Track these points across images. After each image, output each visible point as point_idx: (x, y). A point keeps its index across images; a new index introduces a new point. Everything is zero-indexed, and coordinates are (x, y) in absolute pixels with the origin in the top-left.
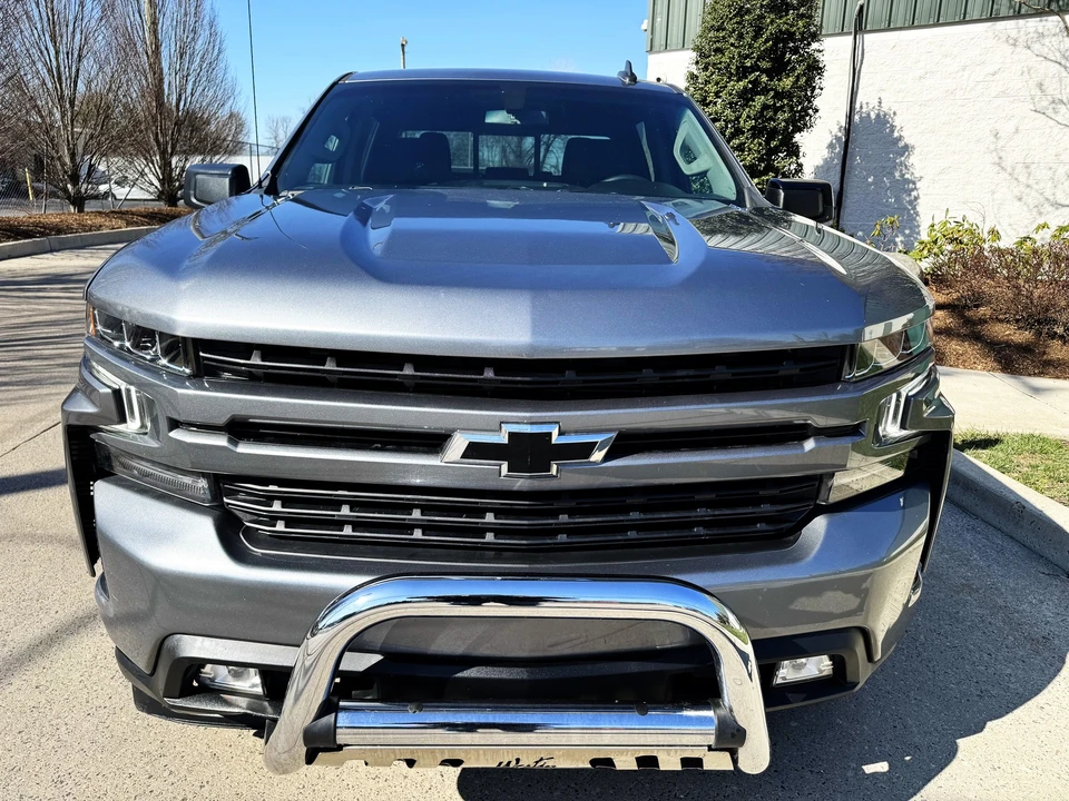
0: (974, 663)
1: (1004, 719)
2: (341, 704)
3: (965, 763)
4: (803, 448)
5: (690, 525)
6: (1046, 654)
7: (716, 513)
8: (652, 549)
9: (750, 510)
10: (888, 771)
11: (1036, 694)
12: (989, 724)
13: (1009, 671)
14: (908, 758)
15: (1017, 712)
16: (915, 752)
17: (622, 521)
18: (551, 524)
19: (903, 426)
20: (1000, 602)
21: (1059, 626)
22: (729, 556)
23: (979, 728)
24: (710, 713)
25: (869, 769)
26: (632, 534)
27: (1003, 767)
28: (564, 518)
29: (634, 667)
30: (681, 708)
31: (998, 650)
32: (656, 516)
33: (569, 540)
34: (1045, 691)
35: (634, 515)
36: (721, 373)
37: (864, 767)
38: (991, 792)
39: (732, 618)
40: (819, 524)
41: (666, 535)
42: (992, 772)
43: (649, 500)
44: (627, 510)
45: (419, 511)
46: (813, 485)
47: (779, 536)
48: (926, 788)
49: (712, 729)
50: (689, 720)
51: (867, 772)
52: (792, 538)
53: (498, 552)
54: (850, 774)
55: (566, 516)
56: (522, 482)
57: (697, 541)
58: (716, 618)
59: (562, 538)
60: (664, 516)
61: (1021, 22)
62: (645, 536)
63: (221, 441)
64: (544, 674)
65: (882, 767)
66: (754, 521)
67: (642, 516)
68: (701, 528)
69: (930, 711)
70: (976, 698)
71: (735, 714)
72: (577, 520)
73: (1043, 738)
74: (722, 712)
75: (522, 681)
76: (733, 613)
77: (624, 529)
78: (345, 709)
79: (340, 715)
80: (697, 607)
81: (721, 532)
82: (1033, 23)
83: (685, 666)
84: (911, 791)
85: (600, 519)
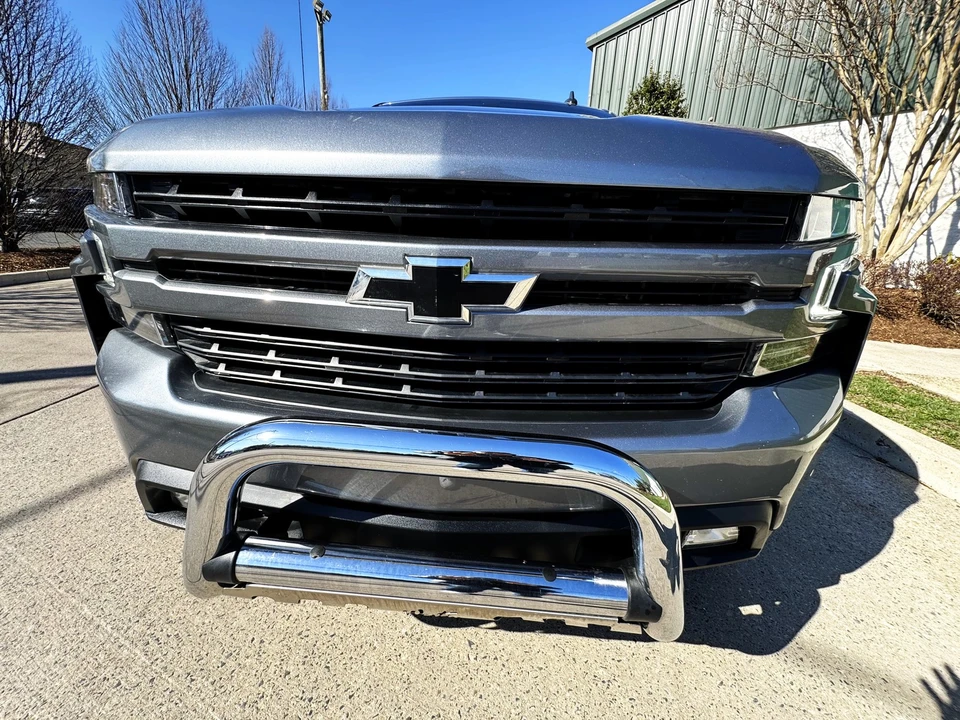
0: (818, 522)
1: (855, 573)
2: (249, 541)
3: (830, 613)
4: (743, 310)
5: (612, 389)
6: (876, 519)
7: (641, 377)
8: (572, 412)
9: (675, 377)
10: (762, 614)
11: (878, 553)
12: (843, 577)
13: (849, 531)
14: (777, 603)
15: (866, 567)
16: (784, 598)
17: (541, 380)
18: (467, 379)
19: (833, 306)
20: (829, 475)
21: (881, 497)
22: (650, 423)
23: (836, 581)
24: (622, 584)
25: (746, 610)
26: (552, 395)
27: (866, 620)
28: (480, 374)
29: (544, 527)
30: (592, 575)
31: (836, 512)
32: (578, 377)
33: (485, 397)
34: (884, 551)
35: (555, 375)
36: (659, 216)
37: (741, 608)
38: (862, 646)
39: (654, 485)
40: (741, 398)
41: (586, 398)
42: (857, 624)
43: (571, 359)
44: (547, 369)
45: (337, 359)
46: (741, 356)
47: (701, 406)
48: (799, 634)
49: (625, 602)
50: (600, 590)
51: (744, 613)
52: (712, 409)
53: (415, 405)
54: (729, 614)
55: (483, 372)
56: (430, 327)
57: (618, 406)
58: (635, 485)
59: (479, 394)
60: (585, 378)
61: (812, 127)
62: (565, 398)
63: (150, 278)
64: (454, 527)
65: (755, 609)
66: (677, 389)
67: (563, 376)
68: (623, 394)
69: (790, 560)
70: (827, 552)
71: (651, 590)
72: (494, 377)
73: (894, 594)
74: (636, 584)
75: (430, 533)
76: (655, 479)
77: (543, 389)
78: (252, 547)
79: (241, 553)
80: (615, 473)
81: (643, 398)
82: (820, 127)
83: (597, 529)
84: (786, 636)
85: (518, 377)
